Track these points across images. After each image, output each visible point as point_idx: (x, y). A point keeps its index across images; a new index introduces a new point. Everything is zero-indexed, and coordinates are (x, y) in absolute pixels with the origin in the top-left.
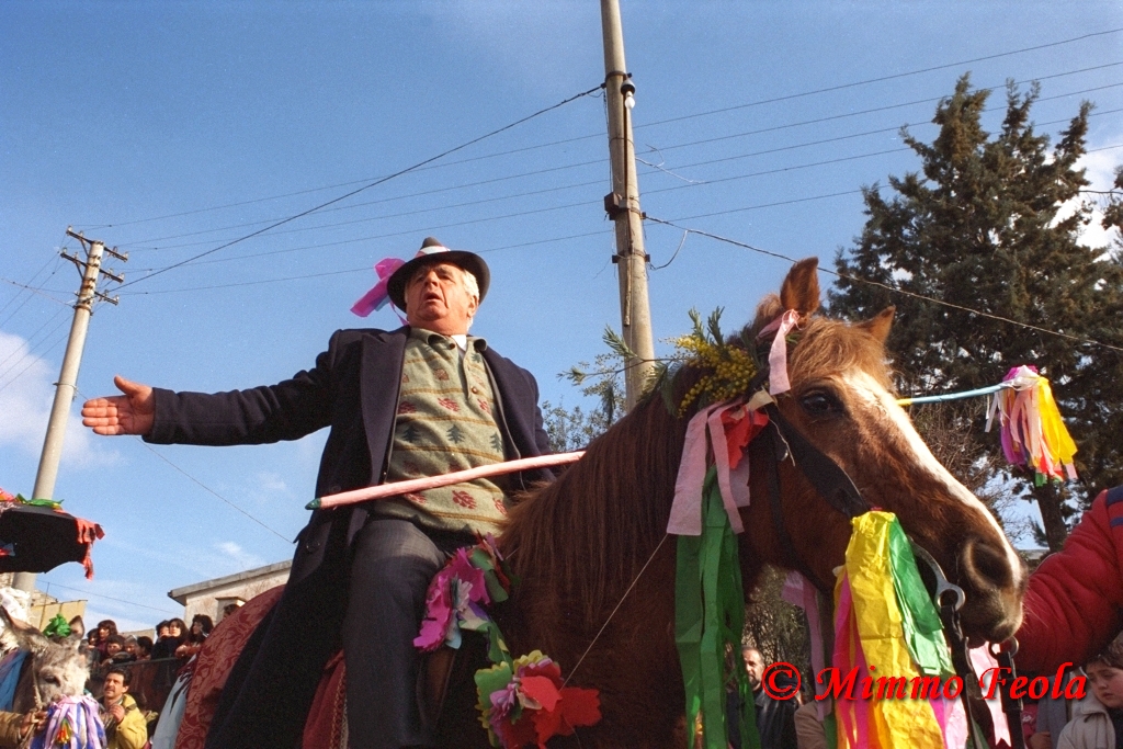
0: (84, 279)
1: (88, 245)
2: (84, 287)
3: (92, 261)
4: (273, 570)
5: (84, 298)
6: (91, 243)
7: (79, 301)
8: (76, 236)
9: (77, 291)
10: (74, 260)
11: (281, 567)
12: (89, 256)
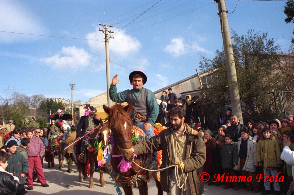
0: (105, 34)
1: (104, 26)
2: (106, 36)
3: (106, 30)
4: (164, 89)
5: (106, 39)
6: (105, 25)
7: (105, 40)
8: (101, 25)
9: (105, 38)
10: (102, 31)
11: (166, 88)
12: (105, 29)
